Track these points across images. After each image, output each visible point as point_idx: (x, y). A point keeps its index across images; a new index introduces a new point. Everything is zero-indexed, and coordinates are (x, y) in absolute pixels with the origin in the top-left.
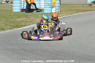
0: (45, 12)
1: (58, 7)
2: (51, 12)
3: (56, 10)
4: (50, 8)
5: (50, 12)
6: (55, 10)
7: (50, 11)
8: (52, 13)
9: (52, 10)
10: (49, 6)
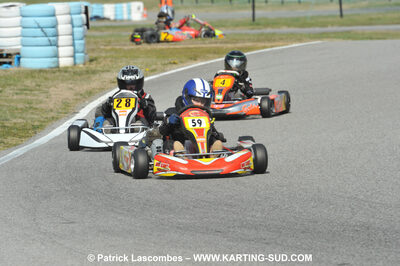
0: (27, 63)
1: (82, 42)
2: (54, 63)
3: (77, 55)
4: (51, 45)
5: (53, 65)
6: (71, 53)
7: (49, 59)
8: (58, 67)
9: (56, 56)
10: (46, 39)
